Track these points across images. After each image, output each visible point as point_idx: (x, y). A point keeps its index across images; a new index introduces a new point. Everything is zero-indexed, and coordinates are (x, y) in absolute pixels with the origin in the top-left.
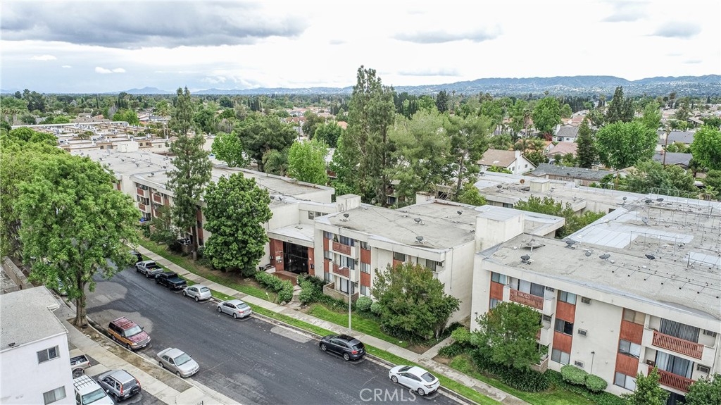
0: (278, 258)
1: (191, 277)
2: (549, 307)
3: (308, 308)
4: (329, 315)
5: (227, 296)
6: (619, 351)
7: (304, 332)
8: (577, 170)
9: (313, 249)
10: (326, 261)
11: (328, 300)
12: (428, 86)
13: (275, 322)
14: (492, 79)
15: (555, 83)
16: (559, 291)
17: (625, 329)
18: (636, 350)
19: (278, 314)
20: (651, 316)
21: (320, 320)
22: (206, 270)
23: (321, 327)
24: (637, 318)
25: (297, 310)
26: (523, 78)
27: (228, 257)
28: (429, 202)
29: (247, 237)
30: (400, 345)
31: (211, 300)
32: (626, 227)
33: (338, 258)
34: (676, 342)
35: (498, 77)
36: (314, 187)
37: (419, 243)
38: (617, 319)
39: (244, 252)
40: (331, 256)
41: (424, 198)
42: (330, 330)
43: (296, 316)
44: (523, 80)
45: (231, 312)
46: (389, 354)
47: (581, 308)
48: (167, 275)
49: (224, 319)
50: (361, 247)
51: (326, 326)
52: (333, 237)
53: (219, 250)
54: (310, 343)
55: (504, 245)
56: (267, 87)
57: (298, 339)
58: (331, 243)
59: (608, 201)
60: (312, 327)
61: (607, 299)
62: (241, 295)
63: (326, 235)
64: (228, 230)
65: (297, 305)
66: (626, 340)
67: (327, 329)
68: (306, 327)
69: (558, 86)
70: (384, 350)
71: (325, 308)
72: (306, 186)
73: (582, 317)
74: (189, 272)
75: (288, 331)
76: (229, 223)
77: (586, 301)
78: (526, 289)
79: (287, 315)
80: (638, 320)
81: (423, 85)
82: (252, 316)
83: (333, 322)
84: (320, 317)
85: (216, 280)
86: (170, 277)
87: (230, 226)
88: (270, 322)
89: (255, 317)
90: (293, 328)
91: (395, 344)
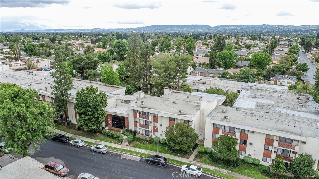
0: (110, 122)
1: (69, 135)
2: (238, 136)
3: (132, 144)
4: (143, 147)
5: (92, 143)
6: (265, 149)
7: (136, 156)
8: (211, 70)
9: (128, 118)
10: (135, 122)
11: (139, 140)
12: (130, 29)
13: (121, 153)
14: (158, 26)
15: (184, 28)
16: (241, 129)
17: (267, 141)
18: (270, 148)
19: (120, 149)
20: (276, 136)
21: (140, 149)
22: (74, 131)
23: (142, 152)
24: (271, 137)
25: (128, 146)
26: (171, 25)
27: (91, 125)
28: (170, 92)
29: (98, 115)
30: (178, 156)
31: (85, 146)
32: (250, 99)
33: (141, 121)
34: (285, 145)
35: (160, 25)
36: (116, 87)
37: (180, 113)
38: (264, 138)
39: (98, 122)
40: (138, 120)
41: (168, 90)
42: (147, 153)
43: (129, 148)
44: (171, 26)
45: (99, 151)
46: (176, 161)
47: (250, 135)
48: (59, 136)
49: (97, 154)
50: (153, 116)
51: (144, 151)
52: (138, 112)
53: (86, 123)
54: (141, 160)
55: (214, 111)
56: (52, 29)
57: (135, 159)
58: (138, 115)
59: (236, 87)
60: (139, 153)
61: (261, 131)
62: (98, 142)
63: (135, 112)
64: (90, 113)
65: (127, 143)
66: (267, 145)
67: (145, 153)
68: (136, 153)
69: (185, 29)
70: (173, 159)
71: (140, 144)
72: (111, 87)
73: (251, 138)
74: (66, 133)
75: (129, 156)
76: (91, 110)
77: (253, 132)
78: (228, 129)
79: (124, 149)
80: (272, 138)
81: (128, 28)
82: (109, 151)
83: (146, 149)
84: (139, 148)
85: (82, 136)
86: (61, 137)
87: (90, 111)
88: (118, 153)
89: (110, 151)
90: (130, 154)
91: (176, 156)
